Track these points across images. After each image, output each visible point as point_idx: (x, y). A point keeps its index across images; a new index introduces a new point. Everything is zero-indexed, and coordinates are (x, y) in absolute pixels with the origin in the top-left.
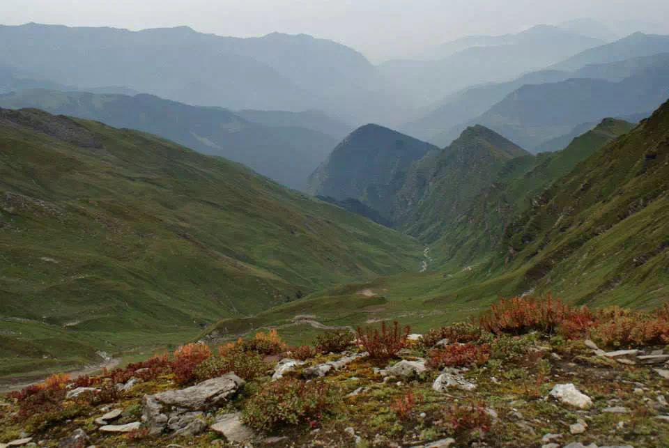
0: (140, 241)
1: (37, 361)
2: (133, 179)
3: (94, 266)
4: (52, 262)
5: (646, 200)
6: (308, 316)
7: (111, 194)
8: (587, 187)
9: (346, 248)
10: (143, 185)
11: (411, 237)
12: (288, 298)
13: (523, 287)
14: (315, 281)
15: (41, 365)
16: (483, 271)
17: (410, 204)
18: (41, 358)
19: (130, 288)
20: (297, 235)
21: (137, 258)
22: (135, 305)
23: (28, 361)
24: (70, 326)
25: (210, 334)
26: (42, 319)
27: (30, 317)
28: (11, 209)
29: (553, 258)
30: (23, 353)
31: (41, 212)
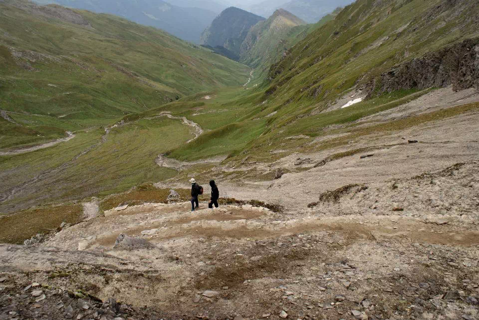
0: (99, 74)
1: (34, 137)
2: (102, 41)
3: (75, 87)
4: (53, 86)
5: (323, 57)
6: (167, 112)
7: (89, 49)
8: (307, 48)
9: (210, 73)
10: (107, 44)
11: (246, 66)
12: (171, 100)
13: (263, 99)
14: (192, 89)
15: (35, 140)
16: (259, 87)
17: (248, 48)
18: (37, 136)
19: (91, 97)
20: (184, 66)
21: (97, 82)
22: (93, 106)
23: (29, 137)
24: (61, 118)
25: (120, 122)
26: (48, 115)
27: (42, 114)
28: (34, 61)
29: (278, 85)
30: (28, 134)
31: (49, 61)
